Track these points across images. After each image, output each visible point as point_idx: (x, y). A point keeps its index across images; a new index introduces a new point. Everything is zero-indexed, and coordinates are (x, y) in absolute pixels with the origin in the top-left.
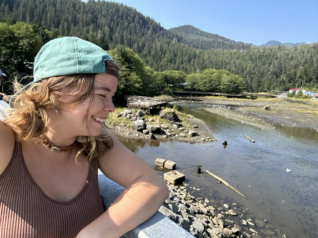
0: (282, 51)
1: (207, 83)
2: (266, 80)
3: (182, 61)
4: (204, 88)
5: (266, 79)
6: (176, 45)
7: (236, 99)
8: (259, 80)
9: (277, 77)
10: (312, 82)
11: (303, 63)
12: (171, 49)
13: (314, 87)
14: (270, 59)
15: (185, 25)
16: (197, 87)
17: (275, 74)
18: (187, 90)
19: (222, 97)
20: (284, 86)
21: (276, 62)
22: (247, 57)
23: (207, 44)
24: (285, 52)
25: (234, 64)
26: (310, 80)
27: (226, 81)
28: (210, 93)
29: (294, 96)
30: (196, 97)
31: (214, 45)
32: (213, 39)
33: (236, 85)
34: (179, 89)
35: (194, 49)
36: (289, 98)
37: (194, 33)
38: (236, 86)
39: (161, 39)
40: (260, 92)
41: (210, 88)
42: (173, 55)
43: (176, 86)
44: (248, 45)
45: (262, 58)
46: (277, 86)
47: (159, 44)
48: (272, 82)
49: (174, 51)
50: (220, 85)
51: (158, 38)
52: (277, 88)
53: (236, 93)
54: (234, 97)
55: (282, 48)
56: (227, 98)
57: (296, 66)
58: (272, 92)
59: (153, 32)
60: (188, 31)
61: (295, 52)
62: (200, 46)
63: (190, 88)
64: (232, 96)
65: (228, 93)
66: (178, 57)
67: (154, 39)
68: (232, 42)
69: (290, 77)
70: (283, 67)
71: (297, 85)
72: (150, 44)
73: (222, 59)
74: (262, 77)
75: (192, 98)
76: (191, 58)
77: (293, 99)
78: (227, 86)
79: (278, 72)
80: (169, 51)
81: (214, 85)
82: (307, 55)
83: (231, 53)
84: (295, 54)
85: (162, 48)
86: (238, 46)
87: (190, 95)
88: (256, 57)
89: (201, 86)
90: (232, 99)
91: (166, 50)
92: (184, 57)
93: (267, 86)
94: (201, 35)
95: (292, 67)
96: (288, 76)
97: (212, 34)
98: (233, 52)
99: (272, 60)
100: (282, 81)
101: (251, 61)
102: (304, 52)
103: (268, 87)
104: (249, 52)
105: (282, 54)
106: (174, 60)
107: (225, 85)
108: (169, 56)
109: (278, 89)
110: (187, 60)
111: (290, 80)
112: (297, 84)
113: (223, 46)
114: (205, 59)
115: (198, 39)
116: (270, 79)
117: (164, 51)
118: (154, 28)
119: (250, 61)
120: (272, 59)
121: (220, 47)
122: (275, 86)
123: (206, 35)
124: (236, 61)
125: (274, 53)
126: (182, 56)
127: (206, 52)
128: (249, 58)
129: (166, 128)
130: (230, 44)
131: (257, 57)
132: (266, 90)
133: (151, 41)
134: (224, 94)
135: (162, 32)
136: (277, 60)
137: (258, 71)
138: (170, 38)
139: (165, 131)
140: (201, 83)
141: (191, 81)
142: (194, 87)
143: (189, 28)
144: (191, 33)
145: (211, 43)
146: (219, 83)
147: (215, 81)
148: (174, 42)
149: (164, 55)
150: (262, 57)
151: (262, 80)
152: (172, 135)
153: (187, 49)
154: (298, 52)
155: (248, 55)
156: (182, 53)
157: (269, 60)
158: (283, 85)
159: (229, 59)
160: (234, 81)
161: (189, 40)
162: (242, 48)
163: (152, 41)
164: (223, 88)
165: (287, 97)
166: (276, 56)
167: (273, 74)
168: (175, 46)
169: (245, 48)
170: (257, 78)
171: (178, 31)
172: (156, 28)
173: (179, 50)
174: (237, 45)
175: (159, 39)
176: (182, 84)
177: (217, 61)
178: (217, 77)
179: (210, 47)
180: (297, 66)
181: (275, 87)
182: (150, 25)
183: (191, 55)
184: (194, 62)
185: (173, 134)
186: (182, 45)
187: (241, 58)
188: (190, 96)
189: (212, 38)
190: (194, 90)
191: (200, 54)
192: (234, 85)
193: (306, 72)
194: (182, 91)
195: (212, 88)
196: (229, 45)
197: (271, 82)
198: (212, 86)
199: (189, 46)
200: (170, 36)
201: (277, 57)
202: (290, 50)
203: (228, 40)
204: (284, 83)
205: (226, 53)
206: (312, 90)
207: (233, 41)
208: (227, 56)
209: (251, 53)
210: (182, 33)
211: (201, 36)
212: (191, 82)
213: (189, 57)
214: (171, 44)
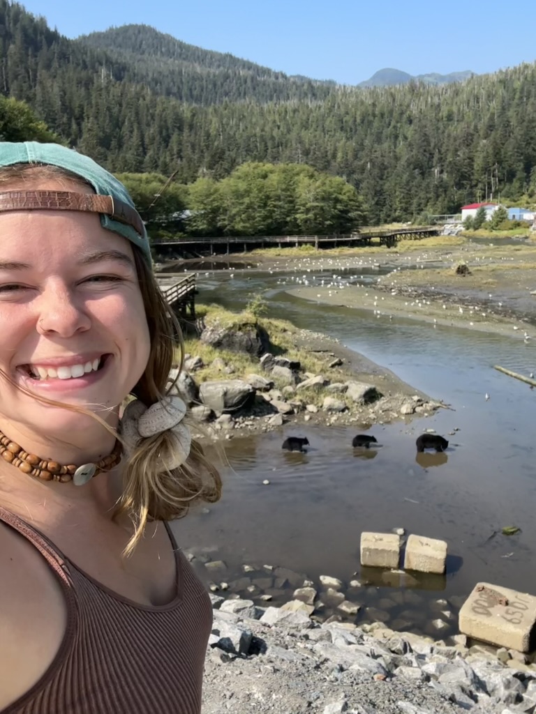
0: (422, 98)
1: (256, 207)
2: (398, 186)
3: (142, 140)
4: (247, 225)
5: (396, 184)
6: (112, 89)
7: (347, 250)
8: (378, 188)
9: (423, 174)
10: (514, 180)
11: (485, 128)
12: (97, 103)
13: (524, 194)
14: (393, 123)
15: (127, 24)
16: (226, 222)
17: (418, 164)
18: (196, 234)
19: (307, 249)
20: (446, 199)
21: (410, 131)
22: (331, 122)
23: (207, 87)
24: (429, 99)
25: (300, 143)
26: (511, 176)
27: (311, 196)
28: (268, 239)
29: (483, 224)
30: (227, 253)
31: (226, 88)
32: (222, 68)
33: (339, 207)
34: (170, 235)
35: (173, 101)
36: (471, 230)
37: (161, 52)
38: (340, 211)
39: (60, 72)
40: (386, 222)
41: (265, 223)
42: (110, 121)
43: (159, 226)
44: (325, 85)
45: (370, 123)
46: (428, 202)
47: (56, 90)
48: (413, 192)
49: (109, 109)
50: (293, 211)
51: (48, 67)
52: (429, 207)
53: (341, 233)
54: (340, 244)
55: (421, 90)
56: (321, 251)
57: (469, 140)
58: (421, 221)
59: (27, 49)
60: (141, 44)
61: (455, 100)
62: (185, 91)
63: (205, 226)
64: (333, 242)
65: (319, 233)
66: (125, 129)
67: (35, 71)
68: (277, 78)
69: (458, 171)
70: (432, 145)
71: (479, 193)
72: (25, 89)
73: (263, 130)
74: (385, 177)
75: (214, 258)
76: (167, 129)
77: (483, 233)
78: (316, 211)
79: (423, 159)
80: (94, 109)
81: (278, 211)
82: (487, 107)
83: (283, 110)
84: (456, 103)
85: (67, 101)
86: (297, 89)
87: (209, 249)
88: (355, 121)
89: (238, 219)
90: (335, 252)
91: (81, 107)
92: (144, 127)
93: (401, 203)
94: (184, 56)
95: (457, 143)
96: (455, 167)
97: (217, 53)
98: (289, 109)
99: (399, 125)
100: (441, 186)
101: (342, 133)
102: (478, 98)
103: (403, 205)
104: (334, 107)
105: (423, 107)
106: (115, 137)
107: (308, 211)
108: (96, 126)
109: (431, 210)
110: (158, 138)
111: (460, 180)
112: (479, 191)
113: (254, 89)
114: (213, 132)
115: (177, 69)
116: (408, 182)
117: (77, 111)
118: (25, 34)
119: (339, 131)
120: (397, 122)
121: (245, 94)
122: (423, 201)
123: (198, 57)
124: (303, 133)
125: (401, 105)
126: (139, 123)
127: (210, 110)
128: (335, 124)
129: (264, 386)
130: (274, 84)
131: (358, 121)
132: (399, 217)
133: (24, 77)
134: (311, 239)
135: (54, 47)
136: (412, 126)
137: (371, 161)
138: (85, 67)
139: (266, 396)
140: (237, 209)
141: (205, 204)
142: (219, 224)
143: (141, 35)
144: (152, 51)
145: (219, 83)
146: (291, 205)
147: (278, 199)
148: (103, 81)
149: (79, 124)
150: (371, 118)
151: (385, 187)
152: (296, 410)
153: (151, 101)
154: (463, 98)
155: (332, 114)
156: (137, 114)
157: (391, 127)
158: (443, 195)
159: (281, 129)
160: (334, 196)
161: (150, 75)
162: (310, 96)
163: (27, 79)
164: (306, 221)
165: (463, 229)
166: (408, 112)
167: (412, 167)
168: (108, 93)
169: (318, 94)
170: (373, 182)
171: (107, 46)
172: (32, 36)
173: (124, 105)
174: (294, 87)
175: (52, 70)
176: (175, 215)
177: (249, 138)
178: (284, 187)
179: (216, 93)
180: (472, 140)
181: (422, 205)
182: (10, 26)
183: (166, 121)
184: (180, 143)
185: (298, 406)
186: (133, 89)
187: (314, 126)
188: (210, 255)
189: (219, 66)
190: (219, 232)
191: (194, 115)
192: (335, 208)
193: (497, 153)
194: (181, 238)
195: (272, 223)
196: (271, 86)
197: (410, 190)
198: (271, 217)
199: (155, 93)
200: (84, 62)
201: (410, 116)
202: (442, 94)
203: (266, 72)
204: (445, 191)
205: (270, 112)
206: (518, 202)
207: (280, 76)
208: (274, 122)
209: (339, 107)
210: (122, 51)
211: (184, 59)
212: (205, 209)
213: (161, 127)
214: (95, 85)
